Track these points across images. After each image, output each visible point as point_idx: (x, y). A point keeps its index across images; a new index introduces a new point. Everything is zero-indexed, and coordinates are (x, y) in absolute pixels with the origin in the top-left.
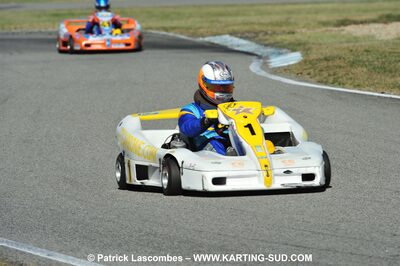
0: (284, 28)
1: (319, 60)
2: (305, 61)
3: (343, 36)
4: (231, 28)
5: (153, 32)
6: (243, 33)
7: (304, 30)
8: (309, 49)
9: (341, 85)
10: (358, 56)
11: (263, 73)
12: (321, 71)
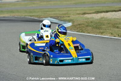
0: (67, 15)
1: (77, 25)
2: (73, 25)
3: (84, 18)
4: (50, 16)
5: (27, 17)
6: (54, 17)
7: (72, 16)
8: (74, 22)
9: (84, 32)
10: (89, 24)
12: (78, 28)
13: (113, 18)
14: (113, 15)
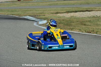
0: (42, 14)
3: (57, 16)
4: (29, 14)
5: (10, 15)
6: (32, 16)
7: (47, 15)
10: (61, 21)
11: (37, 26)
13: (81, 17)
14: (81, 14)
